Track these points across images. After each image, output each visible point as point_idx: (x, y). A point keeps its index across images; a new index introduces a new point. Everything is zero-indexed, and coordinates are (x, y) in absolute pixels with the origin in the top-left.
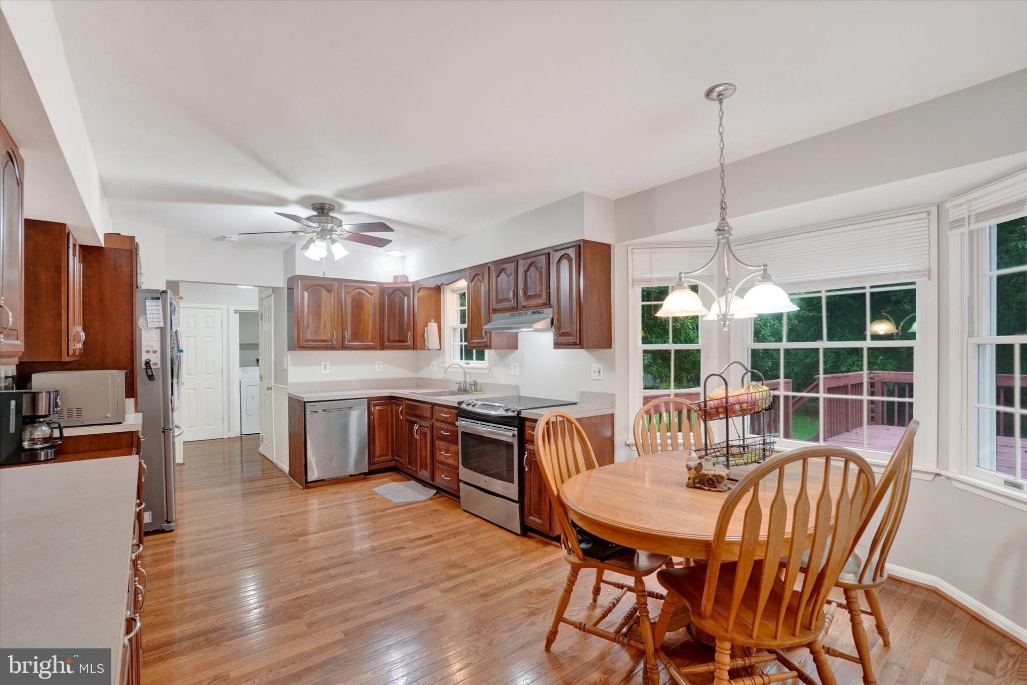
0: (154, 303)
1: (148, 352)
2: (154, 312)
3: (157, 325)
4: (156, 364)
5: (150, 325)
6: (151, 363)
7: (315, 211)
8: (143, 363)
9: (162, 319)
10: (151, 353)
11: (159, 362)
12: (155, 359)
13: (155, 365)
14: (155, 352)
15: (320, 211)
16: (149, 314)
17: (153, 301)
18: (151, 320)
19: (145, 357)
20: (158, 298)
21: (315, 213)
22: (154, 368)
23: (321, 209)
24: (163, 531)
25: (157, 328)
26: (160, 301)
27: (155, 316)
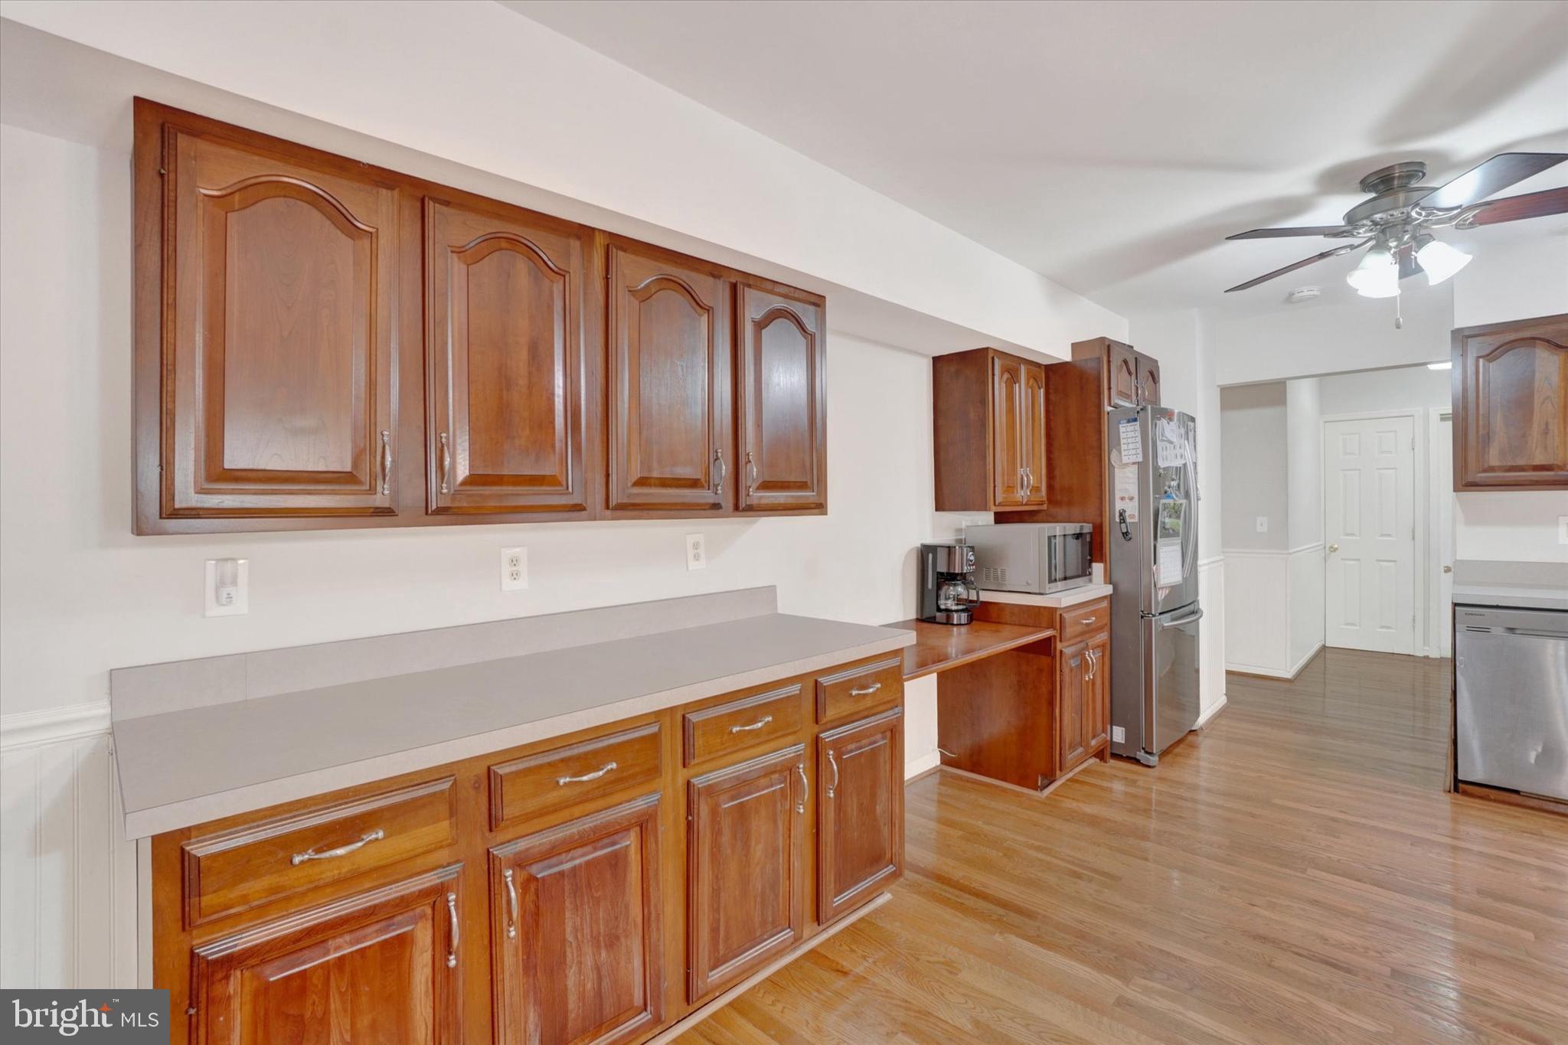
0: (1130, 427)
1: (1122, 499)
2: (1130, 440)
3: (1133, 459)
4: (1132, 516)
5: (1125, 460)
6: (1127, 514)
7: (1370, 191)
8: (1117, 515)
9: (1140, 451)
10: (1127, 500)
11: (1137, 514)
12: (1132, 509)
13: (1132, 518)
14: (1131, 499)
15: (1381, 187)
16: (1124, 444)
17: (1128, 425)
18: (1126, 453)
19: (1119, 506)
20: (1135, 420)
21: (1373, 195)
22: (1130, 523)
23: (1383, 182)
24: (1137, 762)
25: (1134, 463)
26: (1138, 423)
27: (1131, 447)
